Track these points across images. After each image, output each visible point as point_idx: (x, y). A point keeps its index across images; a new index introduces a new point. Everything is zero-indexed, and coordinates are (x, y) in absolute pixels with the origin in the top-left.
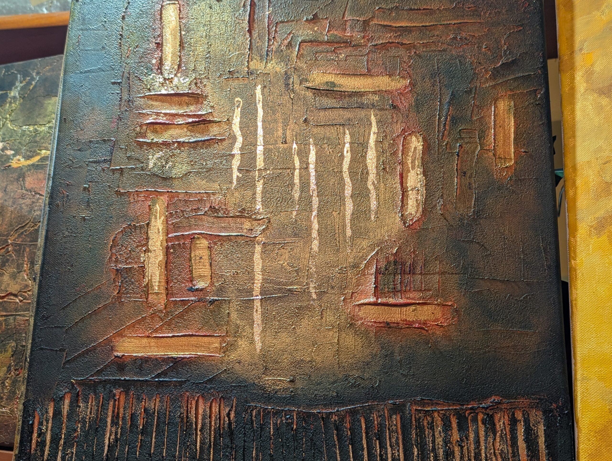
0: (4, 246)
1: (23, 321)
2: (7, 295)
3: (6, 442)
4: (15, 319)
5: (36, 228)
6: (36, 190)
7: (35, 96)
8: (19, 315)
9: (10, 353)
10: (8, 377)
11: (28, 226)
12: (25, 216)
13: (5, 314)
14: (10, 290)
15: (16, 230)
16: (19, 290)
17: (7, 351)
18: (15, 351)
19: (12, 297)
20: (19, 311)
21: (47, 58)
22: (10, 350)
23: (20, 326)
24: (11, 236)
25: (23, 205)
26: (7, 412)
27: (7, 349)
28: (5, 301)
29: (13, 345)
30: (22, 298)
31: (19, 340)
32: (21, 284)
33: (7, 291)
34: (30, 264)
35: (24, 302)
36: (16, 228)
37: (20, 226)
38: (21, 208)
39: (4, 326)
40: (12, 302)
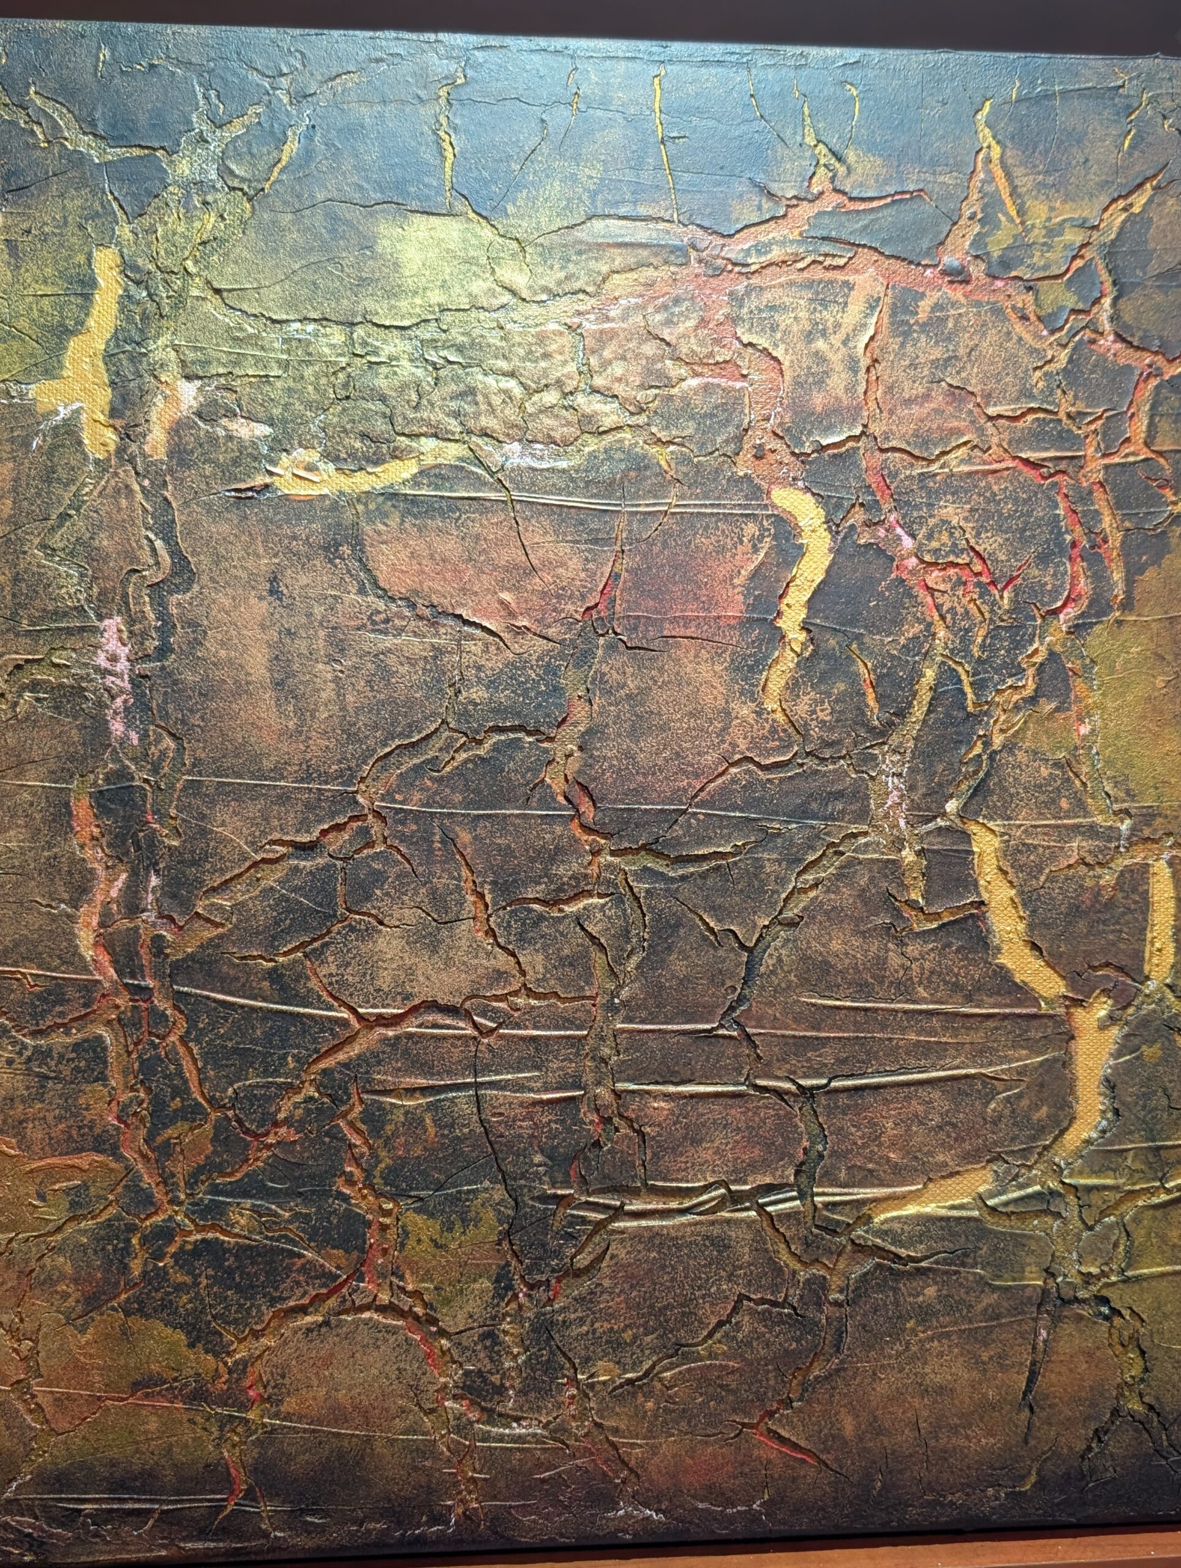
0: (341, 820)
1: (521, 1105)
2: (414, 1010)
3: (562, 1535)
4: (478, 1100)
5: (481, 752)
6: (435, 600)
7: (320, 196)
8: (492, 1085)
9: (492, 1228)
10: (507, 1314)
11: (438, 743)
12: (410, 703)
13: (422, 1082)
14: (422, 991)
15: (380, 759)
16: (466, 991)
17: (477, 1221)
18: (514, 1218)
19: (439, 1018)
20: (487, 1069)
21: (336, 33)
22: (490, 1215)
23: (509, 1127)
24: (363, 779)
25: (392, 660)
26: (535, 1435)
27: (472, 1214)
28: (410, 1036)
29: (497, 1197)
30: (492, 1019)
31: (523, 1176)
32: (467, 968)
33: (407, 997)
34: (491, 891)
35: (502, 1037)
36: (382, 752)
37: (397, 742)
38: (385, 673)
39: (432, 1131)
40: (444, 1038)
